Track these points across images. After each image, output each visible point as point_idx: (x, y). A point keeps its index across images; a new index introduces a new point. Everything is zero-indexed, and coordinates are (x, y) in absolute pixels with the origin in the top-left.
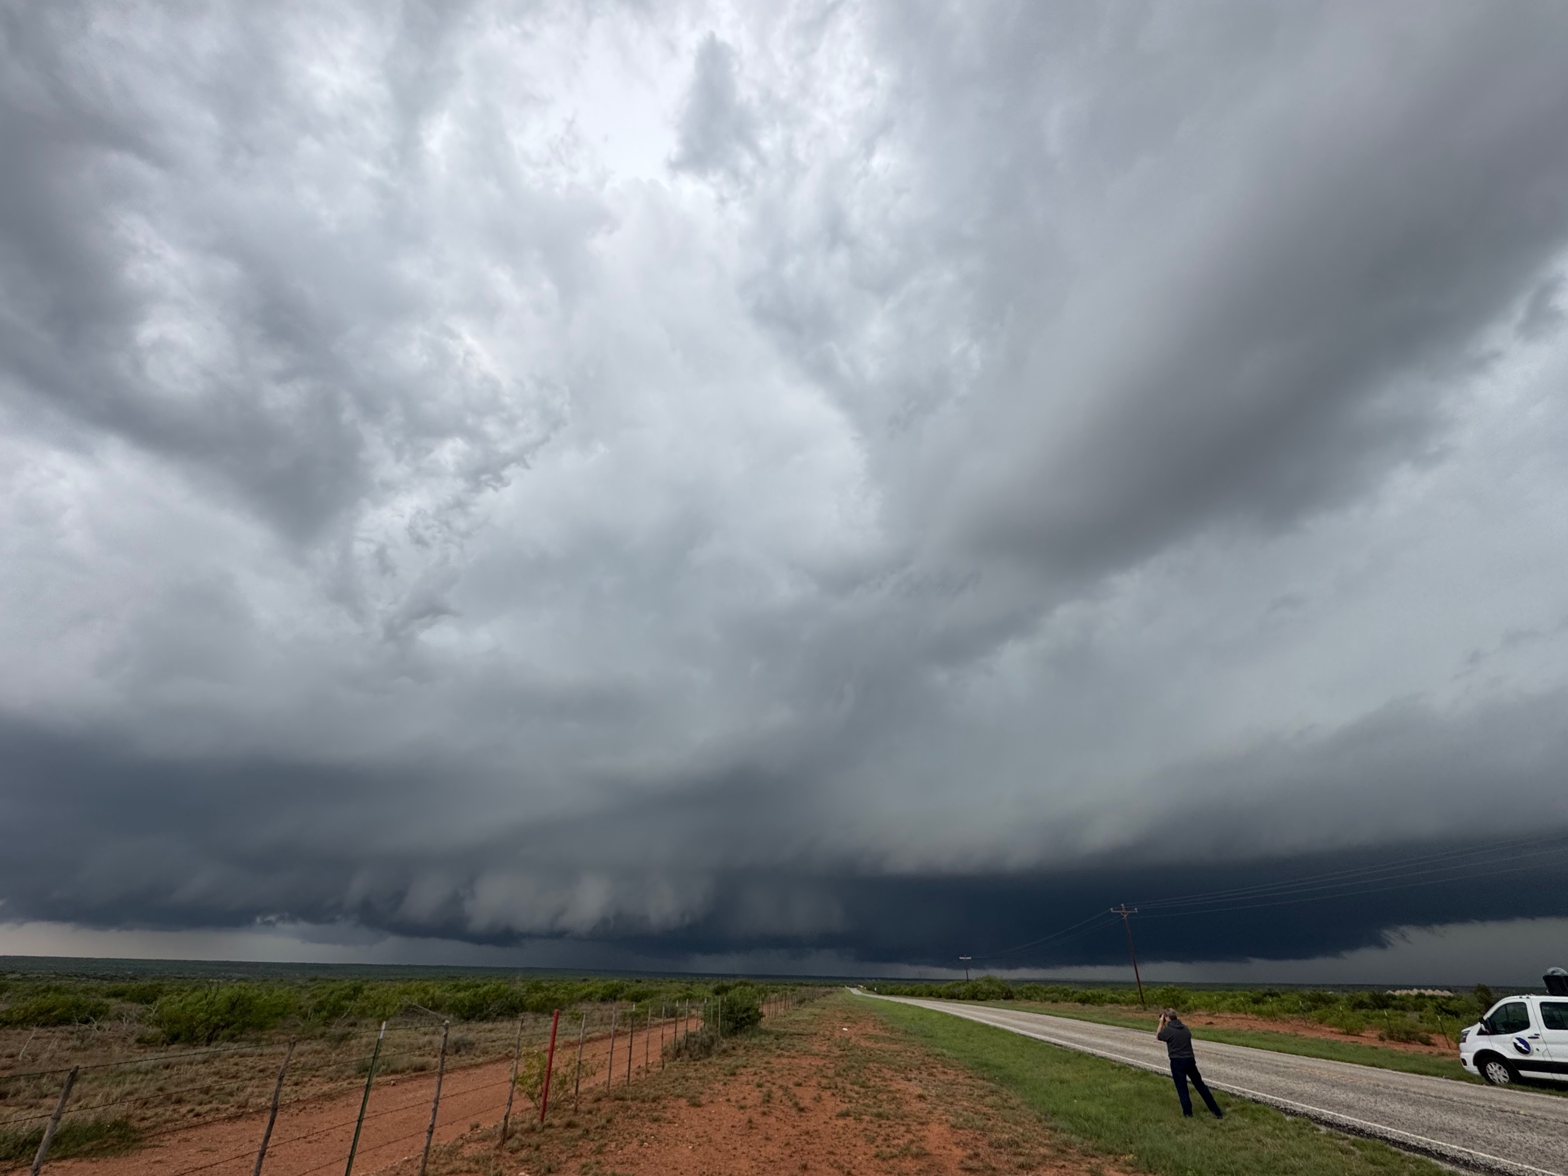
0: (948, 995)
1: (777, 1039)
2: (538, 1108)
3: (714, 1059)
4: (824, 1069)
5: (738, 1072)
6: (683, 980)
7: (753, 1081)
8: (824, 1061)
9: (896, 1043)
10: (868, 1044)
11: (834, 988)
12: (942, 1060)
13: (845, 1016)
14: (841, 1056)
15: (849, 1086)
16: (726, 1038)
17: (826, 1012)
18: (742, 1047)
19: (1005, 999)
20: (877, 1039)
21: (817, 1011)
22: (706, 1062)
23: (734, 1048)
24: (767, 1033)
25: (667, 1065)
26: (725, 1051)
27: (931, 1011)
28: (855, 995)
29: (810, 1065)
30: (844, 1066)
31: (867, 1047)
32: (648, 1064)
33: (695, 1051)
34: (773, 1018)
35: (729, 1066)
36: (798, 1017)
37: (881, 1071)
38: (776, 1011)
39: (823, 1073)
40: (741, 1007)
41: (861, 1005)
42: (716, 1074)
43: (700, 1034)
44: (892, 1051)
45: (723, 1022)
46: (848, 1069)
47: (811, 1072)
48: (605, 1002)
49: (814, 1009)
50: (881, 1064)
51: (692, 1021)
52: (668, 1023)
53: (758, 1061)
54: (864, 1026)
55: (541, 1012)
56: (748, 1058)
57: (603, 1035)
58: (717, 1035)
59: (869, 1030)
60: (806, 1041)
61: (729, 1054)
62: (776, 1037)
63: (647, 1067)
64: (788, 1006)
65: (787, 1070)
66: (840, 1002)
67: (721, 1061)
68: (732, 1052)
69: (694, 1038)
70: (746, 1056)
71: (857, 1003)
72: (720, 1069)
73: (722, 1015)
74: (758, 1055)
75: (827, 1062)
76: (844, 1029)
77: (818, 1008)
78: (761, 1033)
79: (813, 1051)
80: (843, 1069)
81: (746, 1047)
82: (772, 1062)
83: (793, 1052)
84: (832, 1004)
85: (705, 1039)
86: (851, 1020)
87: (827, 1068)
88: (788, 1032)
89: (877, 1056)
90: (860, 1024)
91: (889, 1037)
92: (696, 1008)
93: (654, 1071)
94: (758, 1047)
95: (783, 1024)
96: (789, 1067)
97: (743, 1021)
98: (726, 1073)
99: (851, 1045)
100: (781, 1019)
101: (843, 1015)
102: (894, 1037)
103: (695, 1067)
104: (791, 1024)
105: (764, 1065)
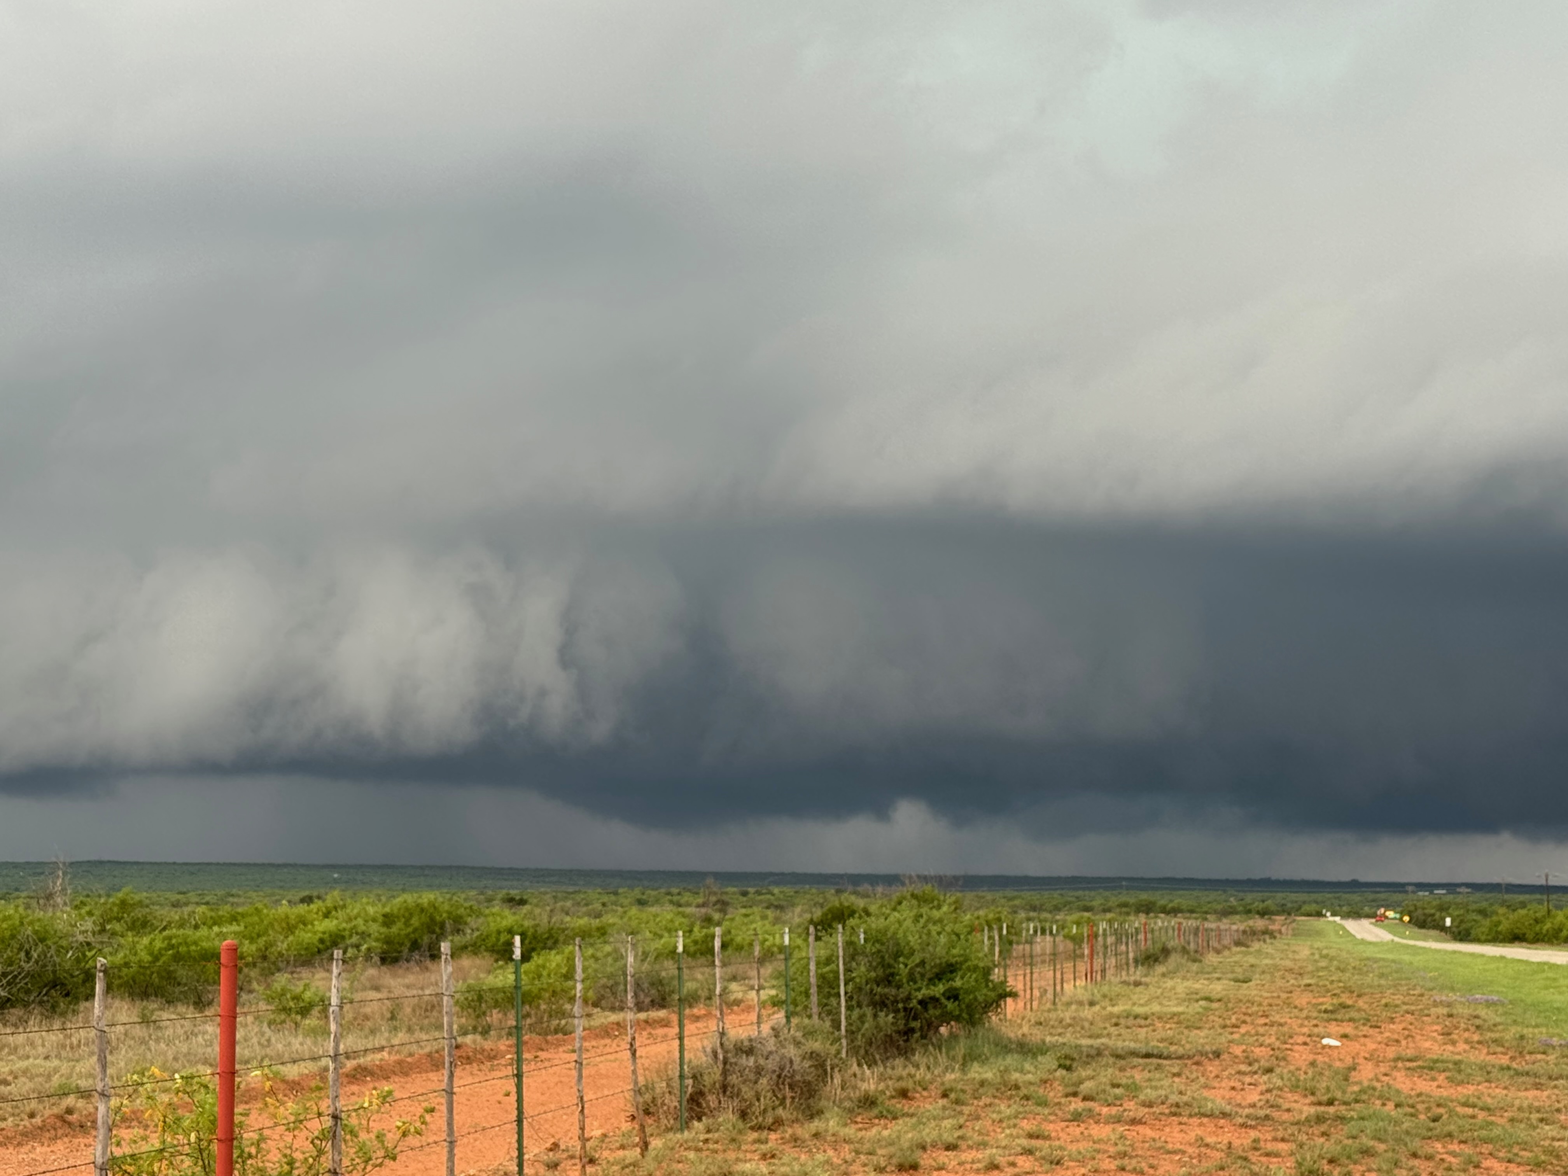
1: (1069, 1069)
3: (831, 1123)
4: (1254, 1156)
6: (686, 897)
8: (1253, 1134)
9: (1538, 1086)
10: (1423, 1086)
11: (1280, 918)
13: (1328, 1003)
14: (1320, 1119)
16: (869, 1061)
17: (1250, 990)
18: (935, 1091)
20: (1457, 1071)
21: (1217, 988)
22: (805, 1130)
23: (904, 1094)
24: (1027, 1050)
25: (656, 1143)
26: (868, 1102)
28: (1363, 942)
29: (1200, 1142)
30: (1330, 1147)
31: (1419, 1095)
32: (588, 1140)
33: (758, 1100)
34: (1048, 1005)
35: (892, 1144)
36: (1142, 1005)
37: (1477, 1166)
38: (1058, 988)
39: (1253, 1167)
40: (923, 963)
41: (1389, 970)
42: (843, 1167)
43: (774, 1049)
44: (1520, 1109)
45: (856, 1013)
46: (1349, 1157)
47: (1205, 1165)
48: (395, 960)
49: (1206, 982)
50: (1476, 1146)
51: (736, 1014)
52: (646, 1022)
53: (999, 1130)
54: (1406, 1032)
55: (163, 996)
56: (962, 1121)
57: (409, 1060)
58: (838, 1052)
59: (1427, 1044)
60: (1178, 1075)
61: (888, 1111)
62: (1062, 1062)
63: (583, 1147)
64: (1103, 971)
65: (1110, 1157)
66: (1304, 960)
67: (860, 1130)
68: (900, 1105)
69: (752, 1060)
70: (954, 1117)
71: (1375, 966)
72: (858, 1152)
73: (850, 986)
74: (999, 1112)
75: (1264, 1134)
76: (1325, 1041)
77: (1219, 979)
78: (1004, 1047)
79: (1210, 1105)
80: (1329, 1156)
81: (951, 1090)
82: (1053, 1134)
83: (1130, 1105)
84: (1276, 968)
85: (791, 1062)
86: (1354, 1014)
87: (1268, 1155)
88: (1107, 1047)
89: (1460, 1122)
90: (1392, 1026)
91: (1509, 1068)
92: (749, 978)
93: (611, 1159)
94: (997, 1090)
95: (1086, 1025)
96: (1120, 1148)
97: (935, 1008)
98: (883, 1164)
99: (1356, 1088)
100: (1077, 1011)
101: (1321, 1000)
102: (1527, 1068)
103: (762, 1147)
104: (1116, 1025)
105: (1024, 1142)
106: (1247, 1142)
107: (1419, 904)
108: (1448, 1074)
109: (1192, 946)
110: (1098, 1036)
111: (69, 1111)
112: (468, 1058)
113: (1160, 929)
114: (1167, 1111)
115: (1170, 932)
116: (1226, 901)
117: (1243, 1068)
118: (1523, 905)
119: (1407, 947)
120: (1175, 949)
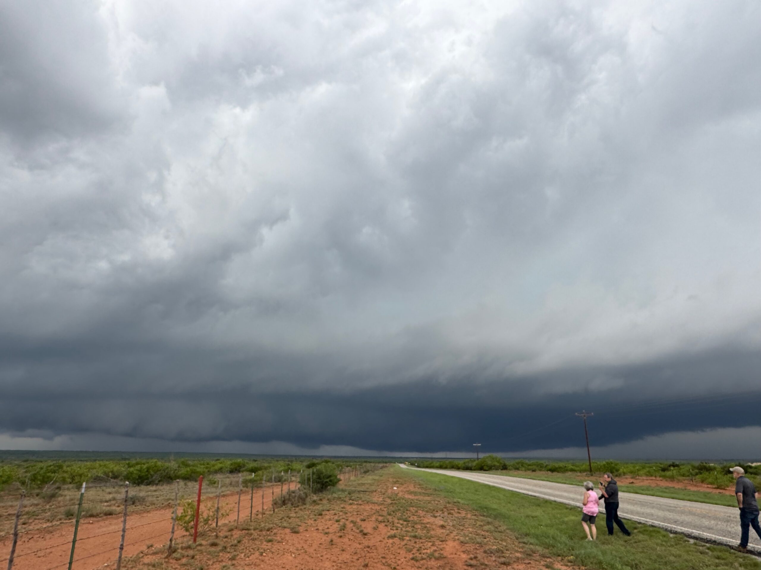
0: (464, 467)
2: (192, 535)
3: (307, 506)
4: (380, 511)
5: (324, 513)
6: (286, 460)
7: (333, 518)
8: (381, 507)
9: (429, 496)
10: (410, 497)
11: (389, 464)
12: (458, 506)
13: (395, 480)
14: (392, 503)
15: (396, 521)
16: (315, 494)
17: (382, 478)
18: (326, 499)
19: (502, 470)
20: (415, 493)
21: (377, 478)
22: (302, 508)
23: (321, 500)
24: (343, 491)
25: (276, 510)
26: (314, 501)
27: (452, 477)
28: (402, 468)
29: (371, 509)
30: (393, 509)
32: (264, 509)
33: (295, 502)
34: (347, 482)
35: (318, 510)
36: (364, 481)
39: (380, 513)
40: (326, 475)
41: (406, 474)
42: (309, 515)
43: (298, 492)
44: (425, 501)
45: (313, 484)
46: (396, 511)
47: (372, 513)
48: (232, 473)
49: (375, 476)
50: (418, 508)
51: (292, 484)
52: (276, 485)
53: (337, 507)
54: (408, 486)
55: (189, 480)
57: (233, 493)
58: (310, 492)
59: (411, 488)
60: (369, 495)
62: (349, 493)
63: (263, 511)
64: (357, 474)
66: (392, 472)
68: (319, 502)
69: (294, 494)
70: (329, 504)
71: (404, 473)
72: (312, 512)
73: (313, 480)
74: (337, 503)
75: (382, 507)
77: (377, 476)
78: (339, 490)
79: (373, 501)
81: (329, 499)
82: (346, 508)
83: (360, 501)
84: (387, 473)
85: (301, 494)
86: (399, 483)
87: (382, 511)
88: (357, 490)
89: (415, 504)
90: (405, 485)
91: (424, 493)
92: (295, 476)
93: (268, 513)
94: (337, 499)
95: (354, 485)
96: (357, 510)
97: (327, 483)
98: (316, 514)
99: (399, 497)
100: (352, 482)
102: (427, 493)
105: (341, 509)
106: (379, 508)
107: (412, 461)
111: (170, 503)
113: (368, 466)
114: (366, 502)
115: (370, 466)
116: (379, 461)
118: (428, 461)
119: (409, 469)
120: (370, 470)
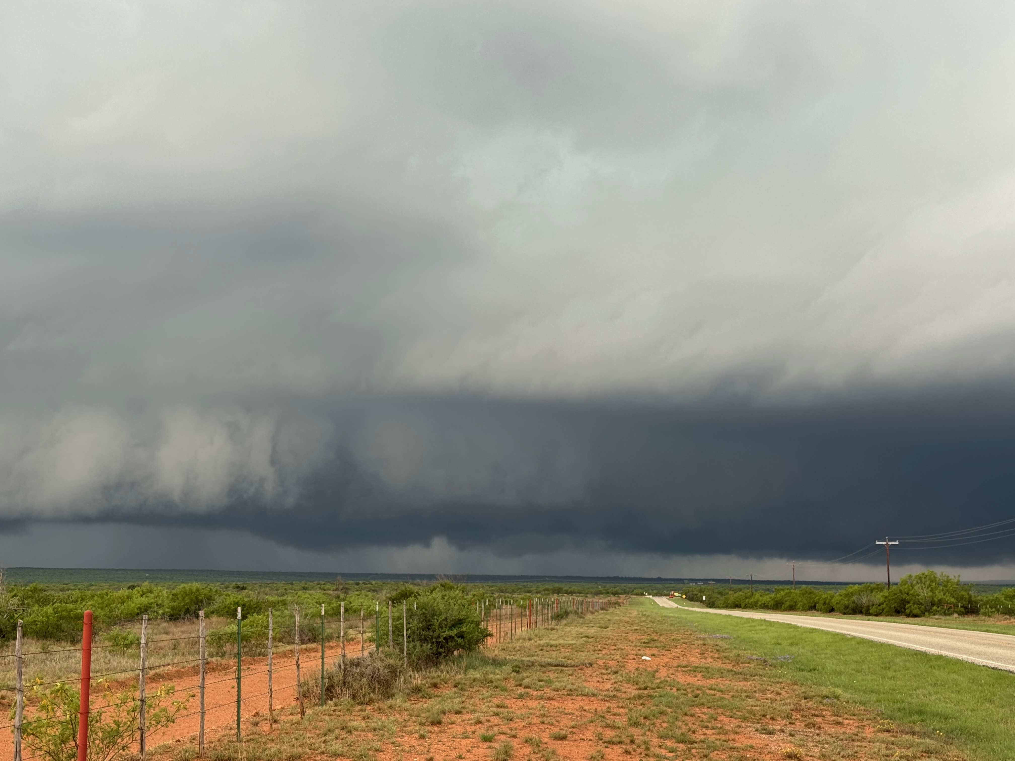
0: (847, 607)
1: (518, 672)
3: (398, 701)
4: (608, 716)
5: (445, 719)
6: (328, 586)
7: (474, 733)
8: (608, 704)
9: (746, 680)
10: (691, 680)
11: (623, 596)
12: (832, 705)
13: (645, 638)
14: (640, 697)
15: (656, 741)
16: (417, 668)
17: (607, 632)
18: (450, 684)
19: (961, 614)
20: (707, 672)
21: (592, 631)
22: (384, 705)
23: (435, 686)
24: (496, 662)
25: (309, 712)
26: (417, 690)
27: (813, 631)
28: (663, 608)
29: (582, 709)
30: (644, 710)
31: (688, 684)
32: (274, 710)
33: (362, 689)
34: (508, 640)
35: (429, 711)
36: (554, 640)
37: (716, 720)
38: (513, 631)
39: (607, 721)
40: (446, 619)
41: (675, 622)
42: (403, 723)
43: (370, 663)
44: (737, 691)
45: (411, 645)
46: (654, 716)
47: (584, 720)
48: (177, 619)
49: (586, 628)
50: (715, 709)
51: (352, 645)
52: (306, 649)
53: (482, 704)
54: (683, 653)
55: (54, 637)
56: (464, 699)
57: (183, 670)
58: (403, 665)
59: (693, 659)
60: (571, 675)
61: (427, 694)
62: (514, 669)
63: (271, 715)
64: (536, 623)
65: (537, 716)
66: (635, 617)
67: (413, 704)
68: (432, 691)
69: (359, 668)
70: (460, 697)
71: (669, 620)
72: (411, 716)
73: (409, 631)
74: (483, 695)
75: (612, 705)
76: (644, 658)
77: (593, 627)
78: (485, 661)
79: (587, 690)
80: (644, 715)
81: (459, 683)
82: (509, 706)
83: (548, 690)
84: (621, 621)
85: (379, 670)
86: (658, 645)
87: (614, 715)
88: (537, 661)
89: (708, 698)
90: (676, 650)
91: (732, 671)
92: (359, 627)
93: (286, 721)
94: (482, 683)
95: (527, 650)
96: (542, 712)
97: (452, 642)
98: (424, 721)
99: (658, 681)
100: (522, 643)
101: (642, 637)
102: (741, 670)
103: (363, 713)
104: (542, 650)
105: (495, 710)
106: (604, 709)
107: (690, 589)
108: (702, 674)
109: (580, 610)
110: (532, 656)
112: (213, 669)
113: (564, 602)
114: (566, 693)
115: (569, 603)
116: (597, 588)
117: (603, 671)
118: (740, 590)
119: (684, 610)
120: (571, 612)
